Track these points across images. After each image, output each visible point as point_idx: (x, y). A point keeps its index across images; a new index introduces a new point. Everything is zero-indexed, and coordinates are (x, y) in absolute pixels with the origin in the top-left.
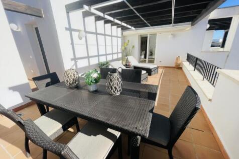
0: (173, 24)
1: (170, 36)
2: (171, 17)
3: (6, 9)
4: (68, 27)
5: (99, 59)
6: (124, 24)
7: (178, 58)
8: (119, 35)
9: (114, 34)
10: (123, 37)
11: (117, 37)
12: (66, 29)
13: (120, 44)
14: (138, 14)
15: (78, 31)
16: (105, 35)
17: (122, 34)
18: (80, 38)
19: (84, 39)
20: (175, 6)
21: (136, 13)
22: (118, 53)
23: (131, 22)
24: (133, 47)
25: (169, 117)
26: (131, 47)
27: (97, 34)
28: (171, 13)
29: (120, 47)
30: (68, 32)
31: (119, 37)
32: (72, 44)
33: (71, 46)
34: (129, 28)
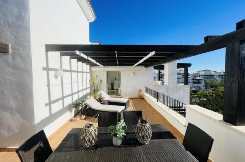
1: (132, 74)
4: (45, 66)
5: (72, 98)
6: (95, 62)
7: (140, 91)
8: (88, 71)
10: (91, 72)
11: (86, 73)
12: (44, 69)
13: (89, 79)
15: (55, 70)
16: (78, 72)
17: (90, 69)
18: (56, 77)
19: (59, 78)
22: (87, 88)
24: (101, 81)
26: (100, 81)
27: (71, 71)
29: (88, 82)
30: (45, 72)
31: (88, 73)
32: (49, 85)
33: (47, 88)
34: (98, 65)
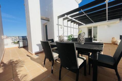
0: (107, 20)
2: (106, 17)
3: (41, 19)
6: (80, 22)
7: (113, 38)
8: (77, 27)
9: (75, 27)
10: (79, 29)
11: (76, 28)
12: (57, 24)
14: (88, 17)
15: (61, 25)
16: (71, 27)
18: (61, 28)
19: (63, 28)
20: (108, 11)
21: (87, 16)
22: (76, 36)
23: (84, 21)
25: (112, 56)
27: (68, 27)
28: (106, 14)
29: (77, 33)
30: (58, 26)
31: (77, 29)
32: (58, 30)
34: (82, 24)
